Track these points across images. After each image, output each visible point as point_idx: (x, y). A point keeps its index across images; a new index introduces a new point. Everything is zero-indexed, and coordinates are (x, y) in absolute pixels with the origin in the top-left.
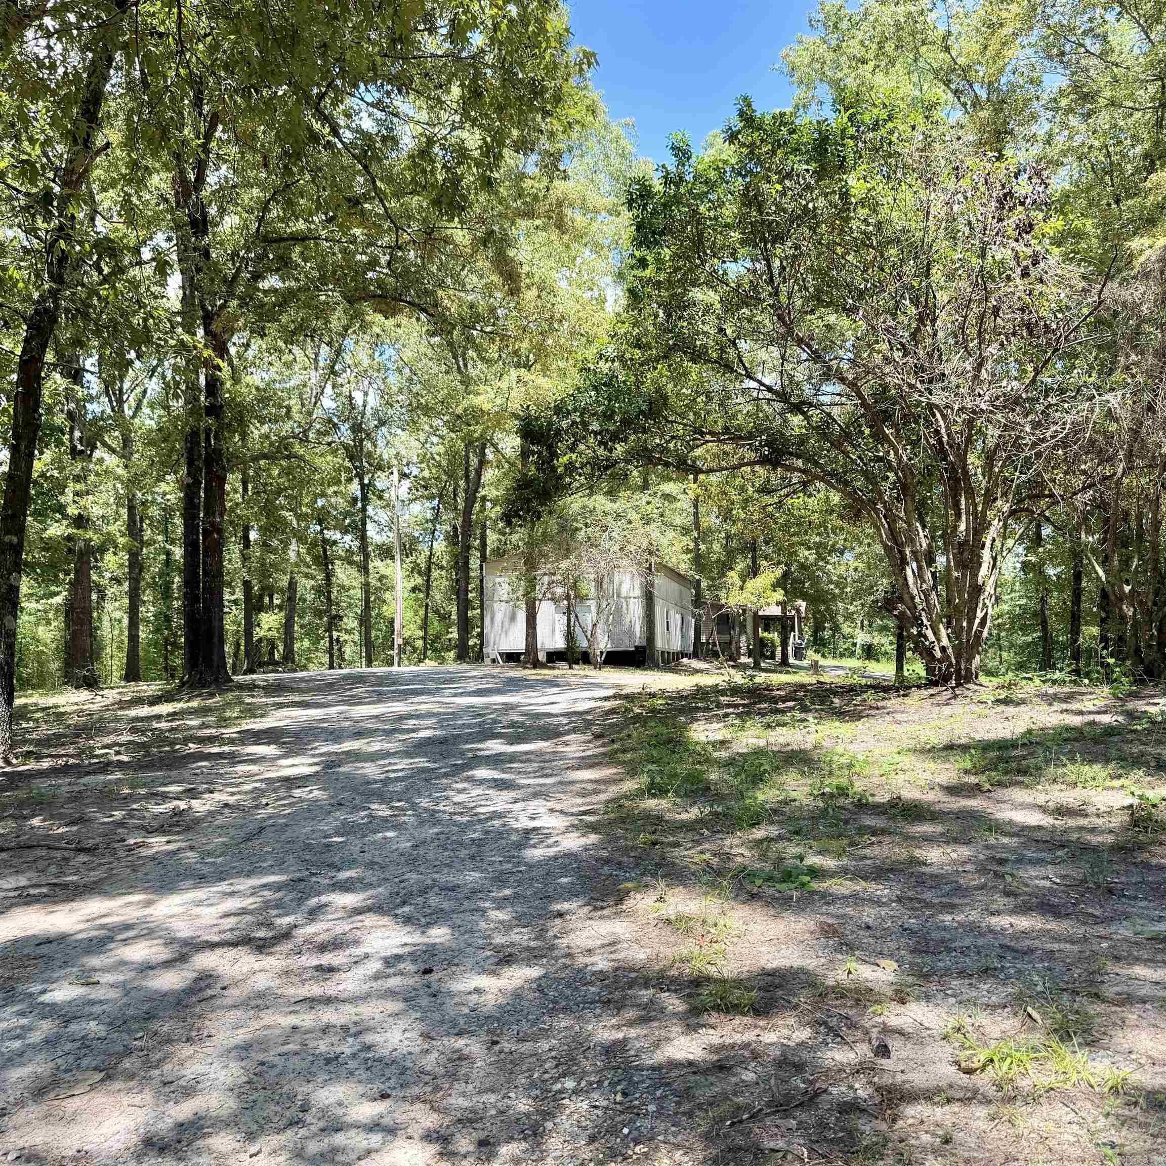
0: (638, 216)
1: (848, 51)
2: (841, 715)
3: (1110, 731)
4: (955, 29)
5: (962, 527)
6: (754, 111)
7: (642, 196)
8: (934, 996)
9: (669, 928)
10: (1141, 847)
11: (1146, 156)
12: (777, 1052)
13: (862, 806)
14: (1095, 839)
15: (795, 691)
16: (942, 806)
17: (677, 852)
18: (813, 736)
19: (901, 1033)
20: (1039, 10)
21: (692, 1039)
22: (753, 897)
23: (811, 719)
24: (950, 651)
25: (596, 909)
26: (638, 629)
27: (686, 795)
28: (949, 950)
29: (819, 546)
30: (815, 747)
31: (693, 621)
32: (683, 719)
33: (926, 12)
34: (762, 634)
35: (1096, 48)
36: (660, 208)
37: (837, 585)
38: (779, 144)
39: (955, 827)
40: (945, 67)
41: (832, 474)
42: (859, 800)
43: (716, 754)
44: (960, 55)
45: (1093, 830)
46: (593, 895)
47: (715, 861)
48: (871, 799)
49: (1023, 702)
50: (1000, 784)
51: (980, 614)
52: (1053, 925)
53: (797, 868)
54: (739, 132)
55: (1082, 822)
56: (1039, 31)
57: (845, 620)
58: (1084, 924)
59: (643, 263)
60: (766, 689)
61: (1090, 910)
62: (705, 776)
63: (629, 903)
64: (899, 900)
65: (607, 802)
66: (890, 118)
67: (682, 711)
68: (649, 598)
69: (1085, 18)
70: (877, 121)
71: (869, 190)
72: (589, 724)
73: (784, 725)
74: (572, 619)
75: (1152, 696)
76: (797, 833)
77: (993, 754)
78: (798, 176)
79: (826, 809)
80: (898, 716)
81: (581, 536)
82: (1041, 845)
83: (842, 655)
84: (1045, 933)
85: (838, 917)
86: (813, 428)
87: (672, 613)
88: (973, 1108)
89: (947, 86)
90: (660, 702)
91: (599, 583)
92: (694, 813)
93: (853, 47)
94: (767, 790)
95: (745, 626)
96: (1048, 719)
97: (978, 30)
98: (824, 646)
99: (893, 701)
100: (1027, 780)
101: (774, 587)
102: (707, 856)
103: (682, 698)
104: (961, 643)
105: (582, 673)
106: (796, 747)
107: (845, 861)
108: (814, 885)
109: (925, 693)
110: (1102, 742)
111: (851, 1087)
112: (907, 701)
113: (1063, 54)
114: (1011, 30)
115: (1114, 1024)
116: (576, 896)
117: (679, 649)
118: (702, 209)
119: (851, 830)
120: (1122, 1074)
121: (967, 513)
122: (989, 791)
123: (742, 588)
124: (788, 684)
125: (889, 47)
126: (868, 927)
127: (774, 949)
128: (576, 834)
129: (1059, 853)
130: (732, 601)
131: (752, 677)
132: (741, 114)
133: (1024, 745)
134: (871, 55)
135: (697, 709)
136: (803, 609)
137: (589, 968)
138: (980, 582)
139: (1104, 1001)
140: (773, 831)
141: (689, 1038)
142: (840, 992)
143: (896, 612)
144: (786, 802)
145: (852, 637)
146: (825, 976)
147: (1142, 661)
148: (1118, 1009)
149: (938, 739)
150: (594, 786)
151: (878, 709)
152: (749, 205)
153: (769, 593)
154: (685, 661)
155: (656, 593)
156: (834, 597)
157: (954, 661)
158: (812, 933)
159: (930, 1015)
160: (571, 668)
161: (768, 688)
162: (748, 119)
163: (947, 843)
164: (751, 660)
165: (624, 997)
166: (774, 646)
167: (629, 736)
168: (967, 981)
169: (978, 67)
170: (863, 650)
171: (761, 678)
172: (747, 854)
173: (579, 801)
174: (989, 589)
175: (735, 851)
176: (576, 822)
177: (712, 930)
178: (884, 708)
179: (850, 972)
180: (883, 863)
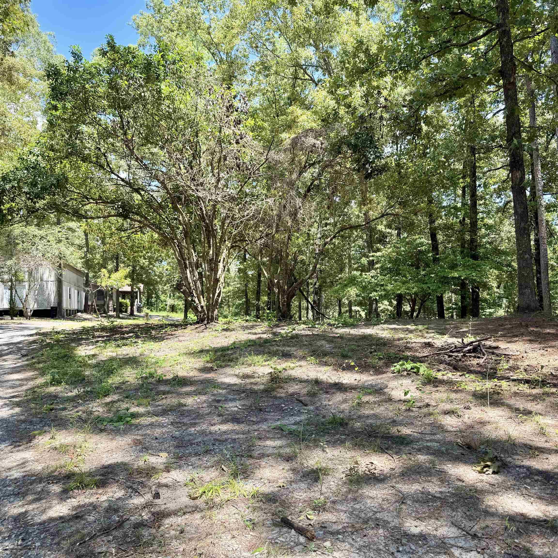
0: (53, 84)
1: (164, 23)
2: (155, 339)
3: (266, 341)
4: (213, 25)
5: (211, 252)
6: (115, 43)
7: (55, 74)
8: (183, 466)
9: (56, 452)
10: (273, 389)
11: (289, 98)
12: (106, 504)
13: (160, 381)
14: (256, 388)
15: (134, 328)
16: (195, 378)
17: (64, 413)
18: (140, 350)
19: (166, 486)
20: (248, 25)
21: (63, 506)
22: (101, 431)
23: (139, 341)
24: (205, 308)
25: (15, 447)
26: (53, 298)
27: (72, 383)
28: (191, 444)
29: (150, 258)
30: (141, 355)
31: (84, 294)
32: (73, 345)
33: (200, 15)
34: (121, 300)
35: (270, 48)
36: (65, 82)
37: (159, 276)
38: (127, 62)
39: (200, 387)
40: (208, 41)
41: (153, 224)
42: (159, 379)
43: (90, 362)
44: (215, 38)
45: (256, 384)
46: (14, 440)
47: (84, 416)
48: (164, 378)
49: (234, 330)
50: (221, 367)
51: (218, 292)
52: (236, 427)
53: (125, 414)
54: (107, 52)
55: (252, 380)
56: (247, 35)
57: (162, 293)
58: (249, 425)
59: (55, 108)
60: (120, 328)
61: (252, 419)
62: (83, 373)
63: (35, 441)
64: (172, 424)
65: (27, 390)
66: (180, 60)
67: (73, 340)
68: (59, 282)
69: (266, 34)
70: (175, 60)
71: (171, 92)
72: (20, 349)
73: (127, 345)
74: (14, 292)
75: (283, 326)
76: (127, 397)
77: (219, 353)
78: (136, 79)
79: (143, 385)
80: (181, 338)
81: (20, 247)
82: (235, 392)
83: (160, 310)
84: (233, 431)
85: (142, 435)
86: (145, 201)
87: (72, 290)
88: (195, 515)
89: (209, 50)
90: (62, 336)
91: (30, 274)
92: (75, 392)
93: (167, 22)
94: (114, 378)
95: (112, 296)
96: (243, 337)
97: (222, 28)
98: (152, 306)
99: (179, 331)
100: (232, 364)
101: (126, 277)
102: (80, 413)
103: (74, 333)
104: (209, 304)
105: (19, 322)
106: (131, 356)
107: (150, 408)
108: (133, 421)
109: (193, 327)
110: (262, 346)
111: (141, 515)
112: (185, 331)
113: (257, 47)
114: (236, 32)
115: (256, 467)
116: (4, 441)
117: (76, 308)
118: (87, 86)
119: (154, 392)
120: (257, 489)
121: (213, 246)
122: (216, 370)
123: (109, 277)
124: (131, 325)
125: (184, 26)
126: (156, 439)
127: (110, 455)
128: (7, 409)
129: (242, 395)
130: (104, 284)
131: (112, 322)
132: (109, 43)
133: (232, 348)
134: (175, 28)
135: (82, 339)
136: (142, 288)
137: (9, 478)
138: (218, 277)
139: (253, 458)
140: (116, 397)
141: (61, 505)
142: (140, 471)
143: (182, 290)
144: (123, 383)
145: (165, 301)
146: (133, 464)
147: (281, 311)
148: (259, 461)
149: (197, 348)
150: (20, 382)
151: (172, 335)
152: (112, 88)
153: (123, 280)
154: (79, 314)
155: (63, 279)
156: (157, 283)
157: (206, 312)
158: (129, 445)
159: (180, 476)
160: (12, 319)
161: (121, 327)
162: (112, 46)
163: (196, 395)
164: (115, 313)
165: (28, 490)
166: (127, 306)
167: (42, 354)
168: (198, 457)
169: (222, 45)
170: (170, 307)
171: (118, 322)
172: (101, 410)
173: (10, 391)
174: (222, 280)
175: (94, 410)
176: (8, 402)
177: (78, 450)
178: (174, 334)
179: (145, 461)
180: (167, 407)
